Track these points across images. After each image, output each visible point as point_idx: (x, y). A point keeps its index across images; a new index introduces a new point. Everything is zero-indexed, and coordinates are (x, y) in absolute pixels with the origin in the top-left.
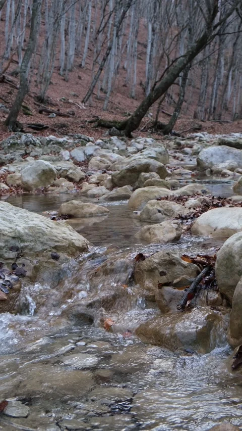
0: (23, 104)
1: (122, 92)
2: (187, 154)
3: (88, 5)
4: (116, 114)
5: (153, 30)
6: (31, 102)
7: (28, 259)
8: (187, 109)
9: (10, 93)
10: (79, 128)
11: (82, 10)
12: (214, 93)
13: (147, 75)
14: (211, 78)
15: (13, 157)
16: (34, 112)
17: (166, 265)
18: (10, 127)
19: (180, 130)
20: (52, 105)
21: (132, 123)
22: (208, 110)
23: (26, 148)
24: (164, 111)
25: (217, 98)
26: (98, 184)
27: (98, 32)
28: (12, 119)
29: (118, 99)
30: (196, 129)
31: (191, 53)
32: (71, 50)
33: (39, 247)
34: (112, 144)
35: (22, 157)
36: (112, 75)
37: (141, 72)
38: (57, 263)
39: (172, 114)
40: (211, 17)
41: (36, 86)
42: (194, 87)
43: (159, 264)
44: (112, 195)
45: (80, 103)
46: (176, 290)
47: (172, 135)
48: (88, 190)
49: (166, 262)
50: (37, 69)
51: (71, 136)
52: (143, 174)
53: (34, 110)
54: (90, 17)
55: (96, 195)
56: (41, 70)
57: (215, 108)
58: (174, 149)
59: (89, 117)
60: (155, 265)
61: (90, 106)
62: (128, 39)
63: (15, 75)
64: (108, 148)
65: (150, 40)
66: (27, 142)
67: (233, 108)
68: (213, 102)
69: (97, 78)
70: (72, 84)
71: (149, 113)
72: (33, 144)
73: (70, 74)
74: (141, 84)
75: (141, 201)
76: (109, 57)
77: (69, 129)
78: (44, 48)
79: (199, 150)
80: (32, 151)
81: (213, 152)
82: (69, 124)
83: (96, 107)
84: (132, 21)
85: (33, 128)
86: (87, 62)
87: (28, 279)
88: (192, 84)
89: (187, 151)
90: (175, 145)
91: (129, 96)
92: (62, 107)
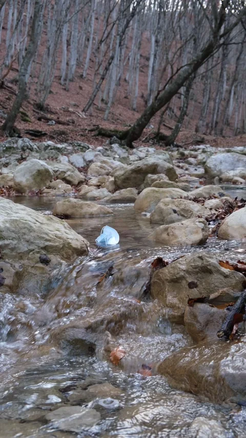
0: (21, 110)
1: (123, 103)
2: (190, 164)
3: (91, 16)
4: (117, 124)
5: (157, 42)
6: (29, 109)
7: (9, 263)
8: (189, 123)
9: (9, 99)
10: (79, 136)
11: (85, 21)
12: (217, 108)
13: (149, 87)
14: (213, 93)
15: (8, 161)
16: (33, 119)
17: (197, 273)
18: (7, 132)
19: (182, 142)
20: (52, 113)
21: (133, 133)
22: (210, 125)
23: (22, 152)
24: (166, 124)
25: (219, 113)
26: (98, 186)
27: (101, 42)
28: (9, 124)
29: (119, 110)
30: (199, 142)
31: (196, 62)
32: (72, 59)
33: (24, 247)
34: (113, 151)
35: (18, 162)
36: (113, 86)
37: (143, 85)
38: (47, 268)
39: (174, 127)
40: (217, 25)
41: (36, 94)
42: (196, 101)
43: (187, 271)
44: (115, 197)
45: (80, 112)
46: (215, 309)
47: (174, 147)
48: (88, 193)
49: (197, 270)
50: (38, 78)
51: (71, 144)
52: (150, 175)
53: (33, 117)
54: (93, 28)
55: (96, 197)
56: (42, 78)
57: (217, 123)
58: (177, 159)
59: (89, 125)
60: (182, 273)
61: (91, 116)
62: (130, 52)
63: (14, 83)
64: (108, 156)
65: (153, 52)
66: (24, 146)
67: (234, 123)
68: (215, 117)
69: (98, 88)
70: (73, 94)
71: (150, 126)
72: (30, 149)
73: (71, 83)
74: (142, 97)
75: (150, 201)
76: (111, 66)
77: (68, 137)
78: (45, 56)
79: (204, 160)
80: (28, 156)
81: (223, 159)
82: (68, 131)
83: (97, 117)
84: (135, 34)
85: (31, 134)
86: (89, 73)
87: (7, 289)
88: (194, 98)
89: (191, 162)
90: (179, 155)
91: (130, 108)
92: (62, 115)
